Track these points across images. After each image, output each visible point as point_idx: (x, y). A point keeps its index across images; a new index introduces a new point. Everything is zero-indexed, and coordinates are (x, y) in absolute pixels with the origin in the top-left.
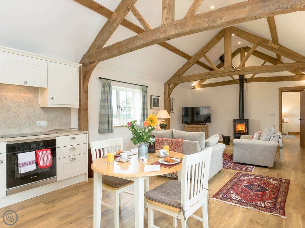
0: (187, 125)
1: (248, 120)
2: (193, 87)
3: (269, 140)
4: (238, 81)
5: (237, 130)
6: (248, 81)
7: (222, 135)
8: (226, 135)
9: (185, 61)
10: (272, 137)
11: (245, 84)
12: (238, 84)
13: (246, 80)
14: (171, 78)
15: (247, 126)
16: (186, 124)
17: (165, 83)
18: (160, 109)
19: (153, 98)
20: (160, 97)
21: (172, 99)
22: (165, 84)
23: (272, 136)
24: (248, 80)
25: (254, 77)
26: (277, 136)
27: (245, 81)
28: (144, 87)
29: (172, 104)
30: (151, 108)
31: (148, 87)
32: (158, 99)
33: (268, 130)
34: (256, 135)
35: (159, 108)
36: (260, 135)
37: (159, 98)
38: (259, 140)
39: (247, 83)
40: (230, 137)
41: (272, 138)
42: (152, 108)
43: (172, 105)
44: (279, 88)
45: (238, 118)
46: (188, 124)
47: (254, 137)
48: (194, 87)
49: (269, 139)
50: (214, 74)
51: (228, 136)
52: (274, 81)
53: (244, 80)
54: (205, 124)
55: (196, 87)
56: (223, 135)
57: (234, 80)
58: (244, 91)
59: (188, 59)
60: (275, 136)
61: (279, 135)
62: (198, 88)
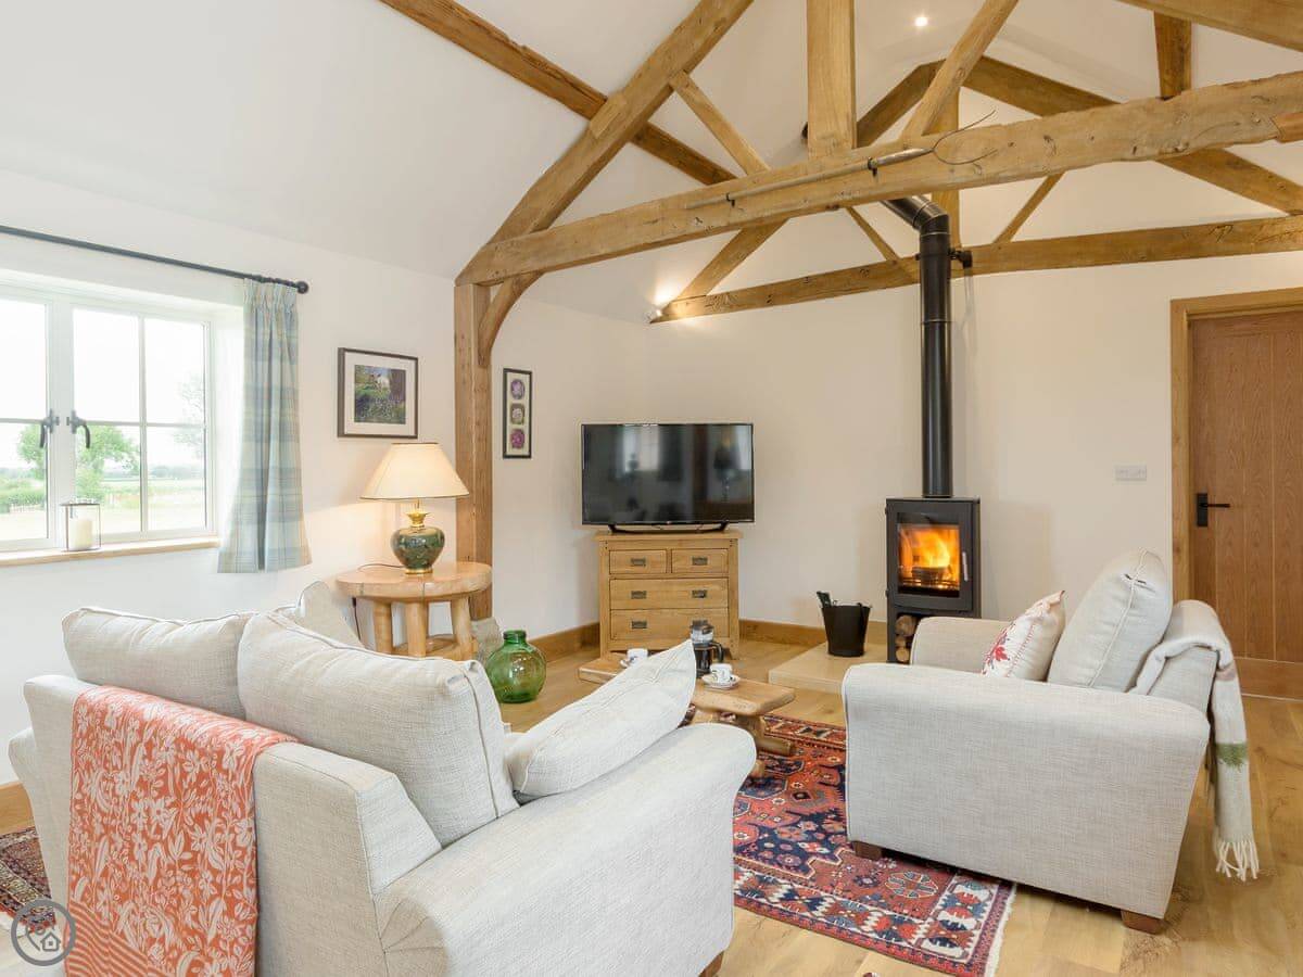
0: (615, 531)
1: (974, 505)
2: (659, 314)
3: (1126, 682)
4: (915, 269)
5: (908, 567)
6: (974, 265)
7: (819, 593)
8: (843, 598)
9: (565, 125)
10: (1151, 657)
11: (957, 284)
12: (919, 285)
13: (966, 260)
14: (489, 243)
15: (970, 547)
16: (606, 528)
17: (461, 276)
18: (416, 437)
19: (358, 369)
20: (416, 359)
21: (511, 377)
22: (460, 281)
23: (1149, 651)
24: (974, 259)
25: (1016, 238)
26: (1203, 652)
27: (956, 265)
28: (263, 286)
29: (514, 406)
30: (341, 433)
31: (302, 288)
32: (397, 377)
33: (1125, 602)
34: (1020, 634)
35: (407, 429)
36: (1052, 633)
37: (407, 366)
38: (1044, 679)
39: (971, 274)
40: (867, 610)
41: (1153, 666)
42: (347, 431)
43: (518, 411)
44: (1176, 305)
45: (914, 490)
46: (618, 527)
47: (1010, 648)
48: (667, 313)
49: (1131, 673)
50: (742, 198)
51: (854, 604)
52: (1142, 260)
53: (952, 254)
54: (721, 530)
55: (679, 310)
56: (824, 597)
57: (895, 262)
58: (950, 323)
59: (580, 111)
60: (1182, 654)
61: (1218, 652)
62: (689, 315)
